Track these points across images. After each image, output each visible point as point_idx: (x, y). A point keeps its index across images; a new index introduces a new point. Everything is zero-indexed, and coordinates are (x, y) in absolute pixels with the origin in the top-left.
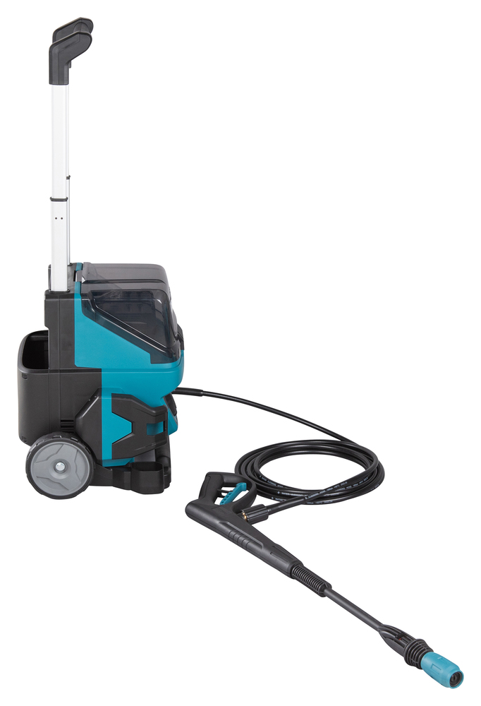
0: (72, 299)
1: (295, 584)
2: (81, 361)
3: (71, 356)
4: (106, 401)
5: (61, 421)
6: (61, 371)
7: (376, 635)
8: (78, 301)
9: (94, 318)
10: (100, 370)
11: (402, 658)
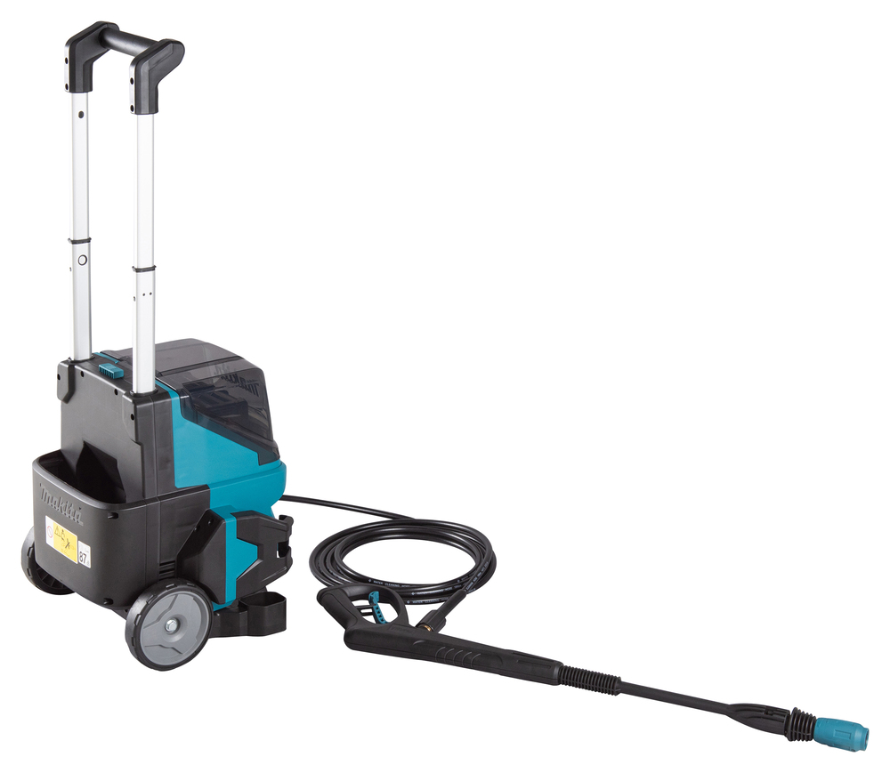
0: (168, 400)
1: (563, 689)
2: (183, 479)
3: (171, 476)
4: (231, 524)
5: (161, 565)
6: (161, 498)
7: (724, 719)
8: (175, 400)
9: (195, 419)
10: (206, 487)
11: (783, 738)
